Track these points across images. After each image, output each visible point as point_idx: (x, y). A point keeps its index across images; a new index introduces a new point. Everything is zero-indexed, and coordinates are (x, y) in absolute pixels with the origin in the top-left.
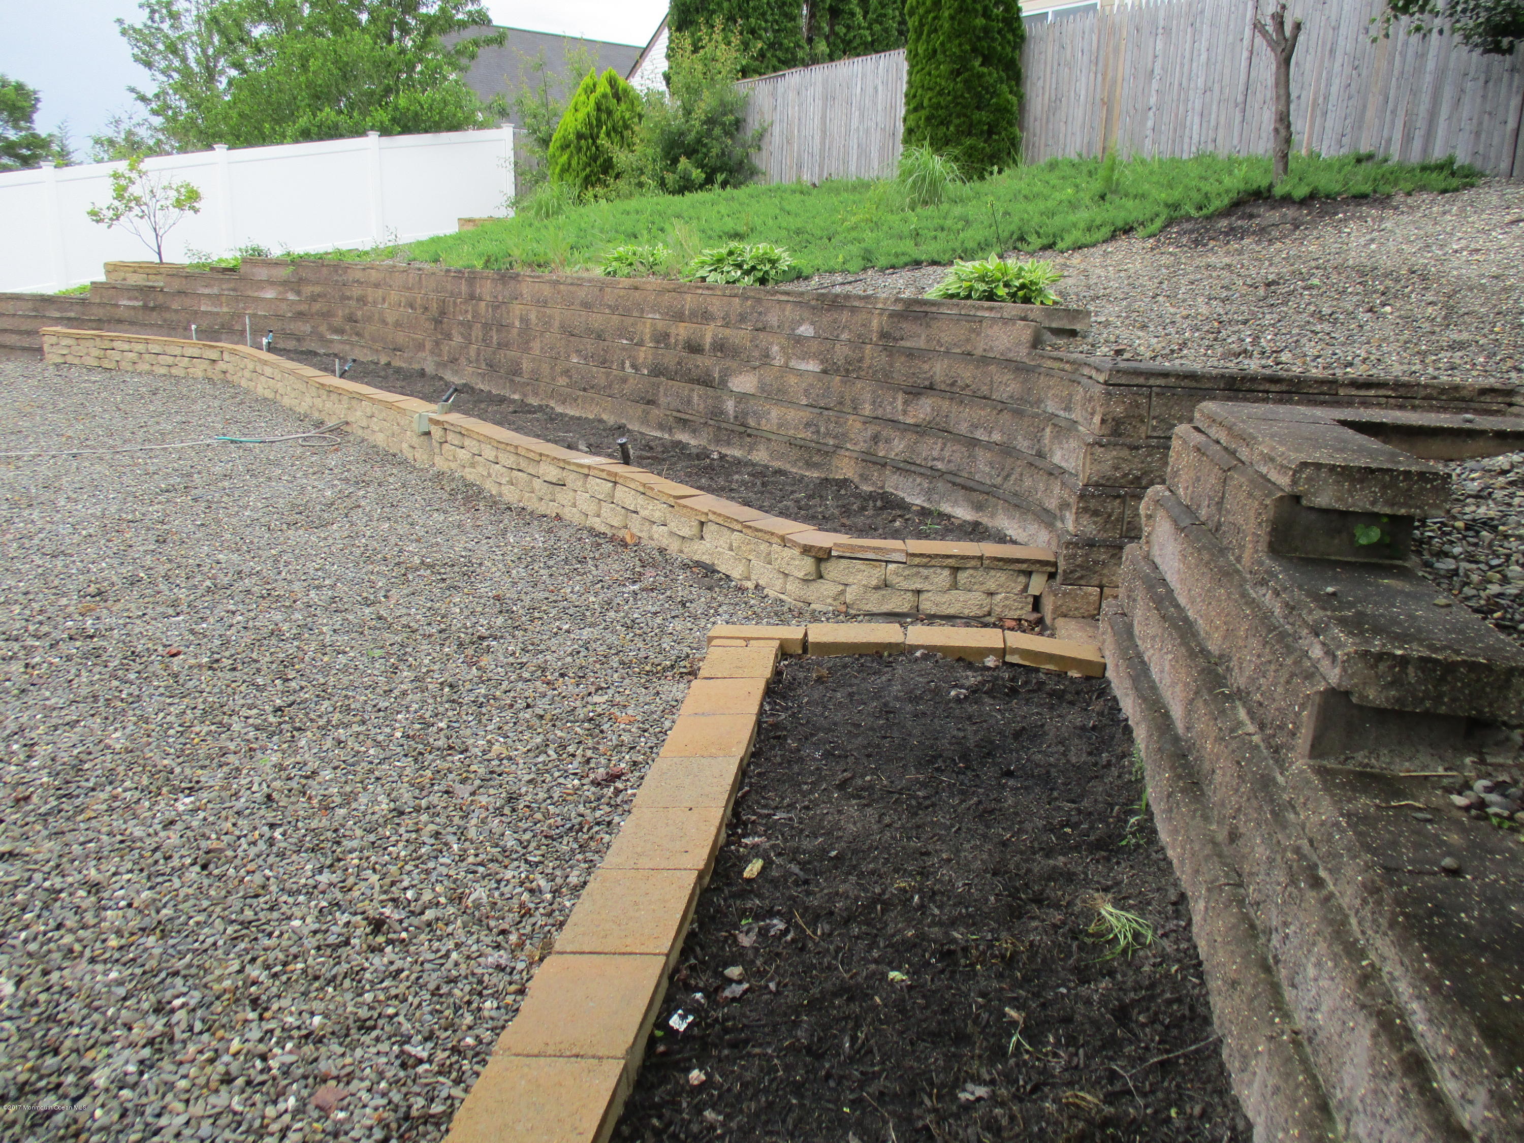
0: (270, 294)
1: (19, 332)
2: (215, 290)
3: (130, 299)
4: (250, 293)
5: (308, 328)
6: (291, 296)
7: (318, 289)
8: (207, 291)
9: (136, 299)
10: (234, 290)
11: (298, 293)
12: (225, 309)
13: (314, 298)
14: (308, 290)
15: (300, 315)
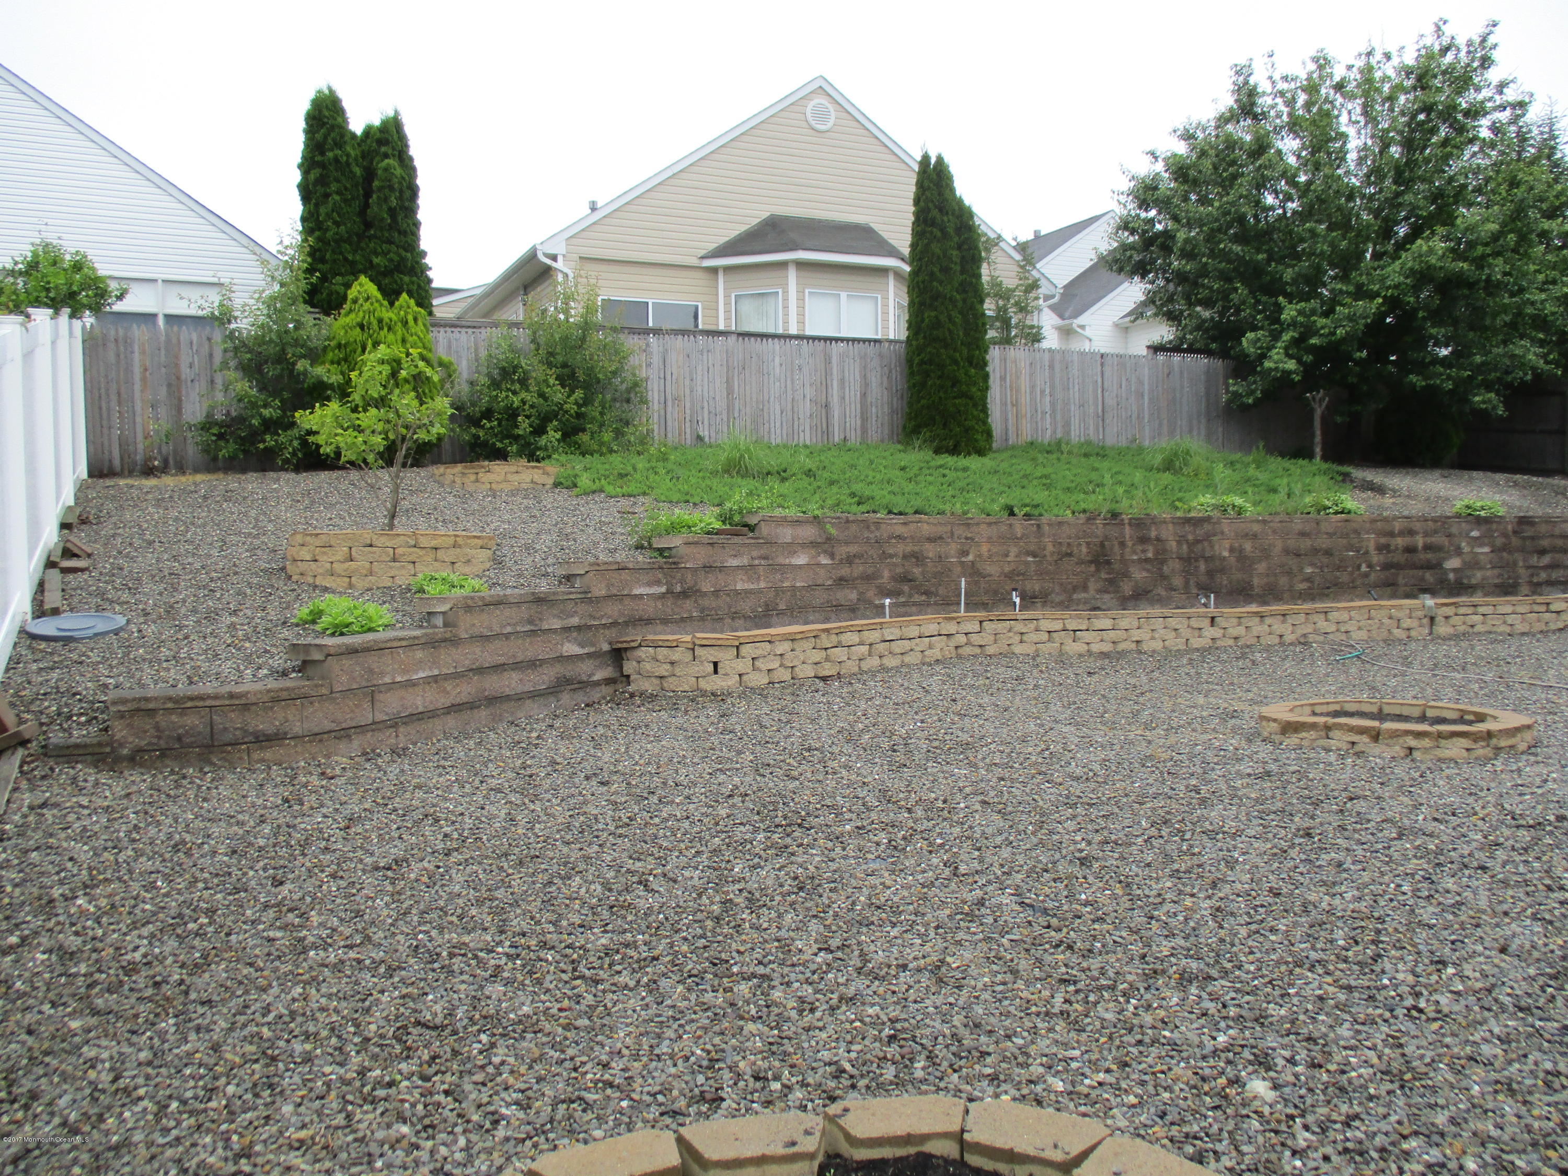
0: (801, 559)
1: (517, 666)
2: (745, 561)
3: (650, 584)
4: (781, 560)
5: (853, 596)
6: (825, 560)
7: (853, 549)
8: (735, 562)
9: (658, 583)
10: (765, 558)
11: (832, 556)
12: (762, 585)
13: (850, 560)
14: (843, 551)
15: (841, 582)
